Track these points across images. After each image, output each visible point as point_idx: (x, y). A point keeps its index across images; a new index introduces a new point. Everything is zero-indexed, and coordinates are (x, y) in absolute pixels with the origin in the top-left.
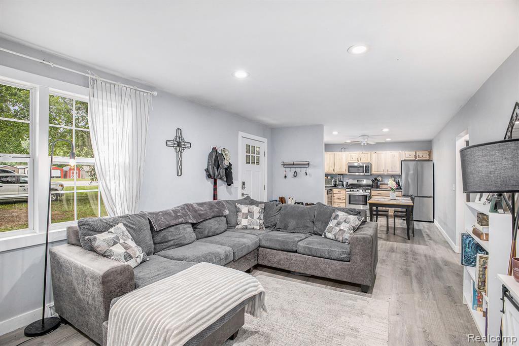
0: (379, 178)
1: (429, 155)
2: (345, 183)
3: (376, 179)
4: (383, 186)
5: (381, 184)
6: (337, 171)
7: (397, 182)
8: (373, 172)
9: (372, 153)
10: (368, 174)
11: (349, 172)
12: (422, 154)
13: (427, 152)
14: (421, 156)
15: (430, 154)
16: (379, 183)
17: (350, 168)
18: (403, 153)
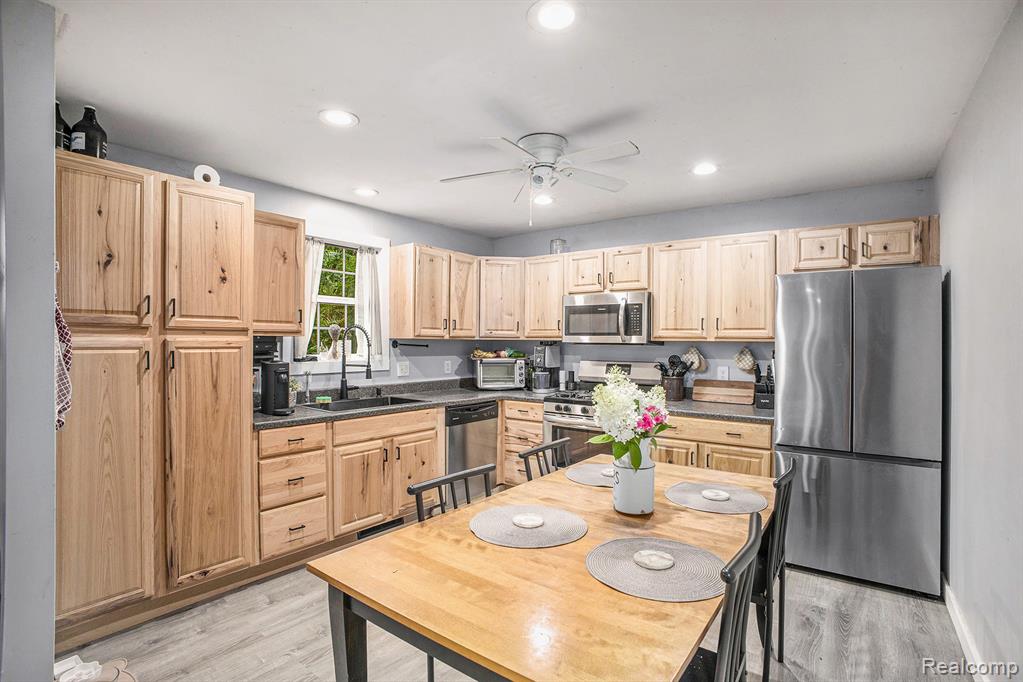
0: (692, 358)
1: (920, 239)
2: (563, 376)
3: (675, 361)
4: (708, 390)
5: (699, 383)
6: (529, 331)
7: (764, 373)
8: (659, 332)
9: (656, 249)
10: (634, 339)
11: (568, 333)
12: (882, 240)
13: (912, 224)
14: (878, 249)
15: (927, 235)
16: (690, 378)
17: (573, 317)
18: (788, 237)
